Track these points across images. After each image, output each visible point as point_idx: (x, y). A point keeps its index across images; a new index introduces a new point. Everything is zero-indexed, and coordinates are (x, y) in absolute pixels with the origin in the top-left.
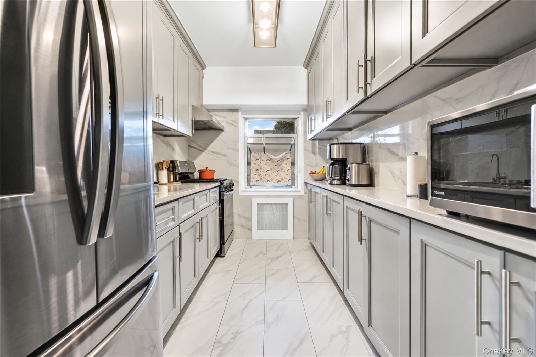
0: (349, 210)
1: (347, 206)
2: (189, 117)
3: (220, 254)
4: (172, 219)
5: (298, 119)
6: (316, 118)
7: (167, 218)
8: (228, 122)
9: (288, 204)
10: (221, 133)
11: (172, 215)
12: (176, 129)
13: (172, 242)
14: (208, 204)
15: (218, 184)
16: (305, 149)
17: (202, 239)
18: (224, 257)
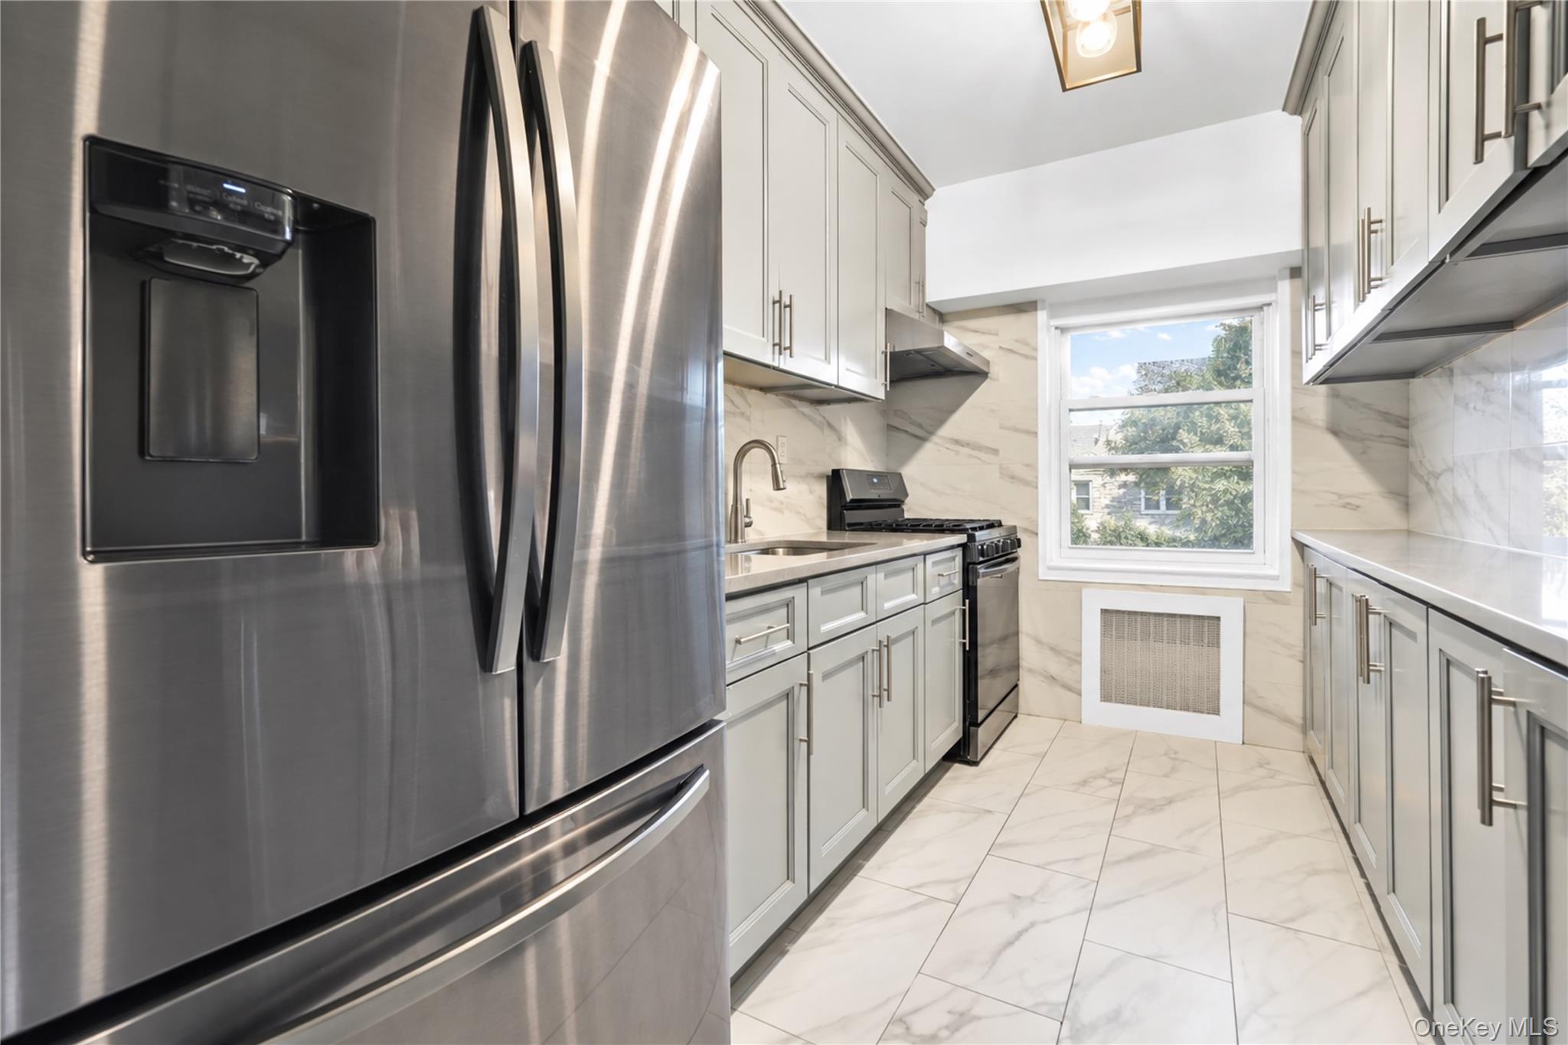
0: (1454, 671)
1: (1440, 650)
2: (875, 343)
3: (962, 753)
4: (786, 630)
5: (1265, 308)
6: (1334, 298)
7: (769, 628)
8: (1003, 346)
9: (1222, 619)
10: (981, 384)
11: (786, 622)
12: (836, 383)
13: (786, 697)
14: (916, 597)
15: (962, 538)
16: (1299, 419)
17: (889, 700)
18: (975, 763)
